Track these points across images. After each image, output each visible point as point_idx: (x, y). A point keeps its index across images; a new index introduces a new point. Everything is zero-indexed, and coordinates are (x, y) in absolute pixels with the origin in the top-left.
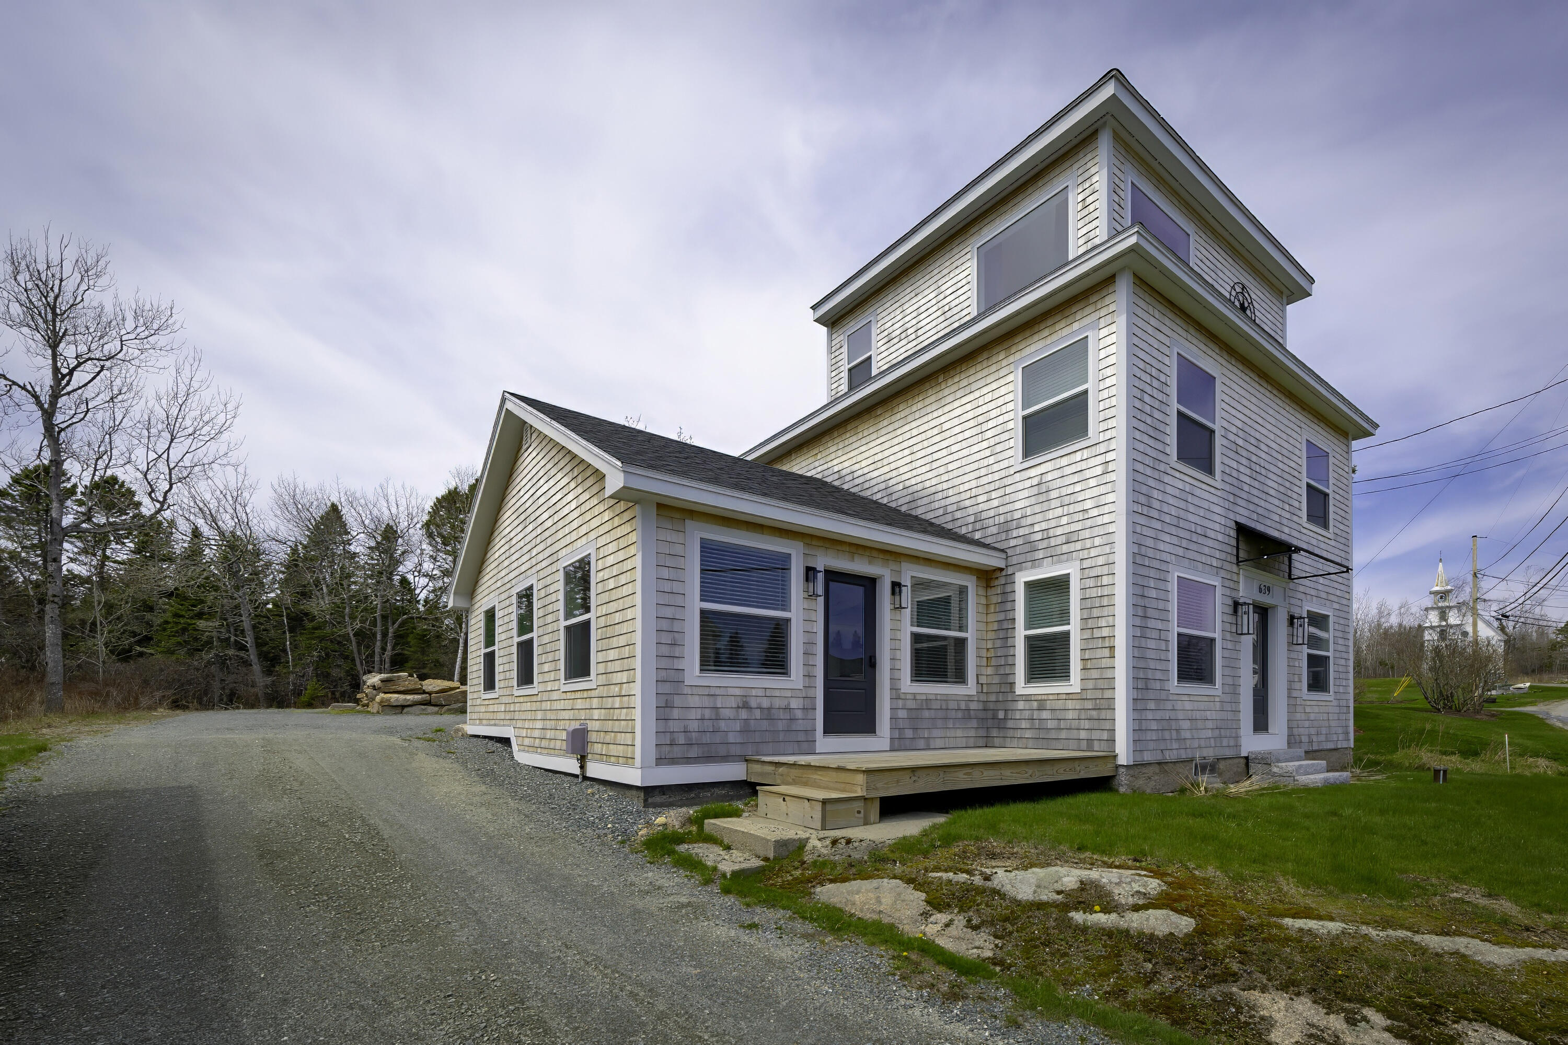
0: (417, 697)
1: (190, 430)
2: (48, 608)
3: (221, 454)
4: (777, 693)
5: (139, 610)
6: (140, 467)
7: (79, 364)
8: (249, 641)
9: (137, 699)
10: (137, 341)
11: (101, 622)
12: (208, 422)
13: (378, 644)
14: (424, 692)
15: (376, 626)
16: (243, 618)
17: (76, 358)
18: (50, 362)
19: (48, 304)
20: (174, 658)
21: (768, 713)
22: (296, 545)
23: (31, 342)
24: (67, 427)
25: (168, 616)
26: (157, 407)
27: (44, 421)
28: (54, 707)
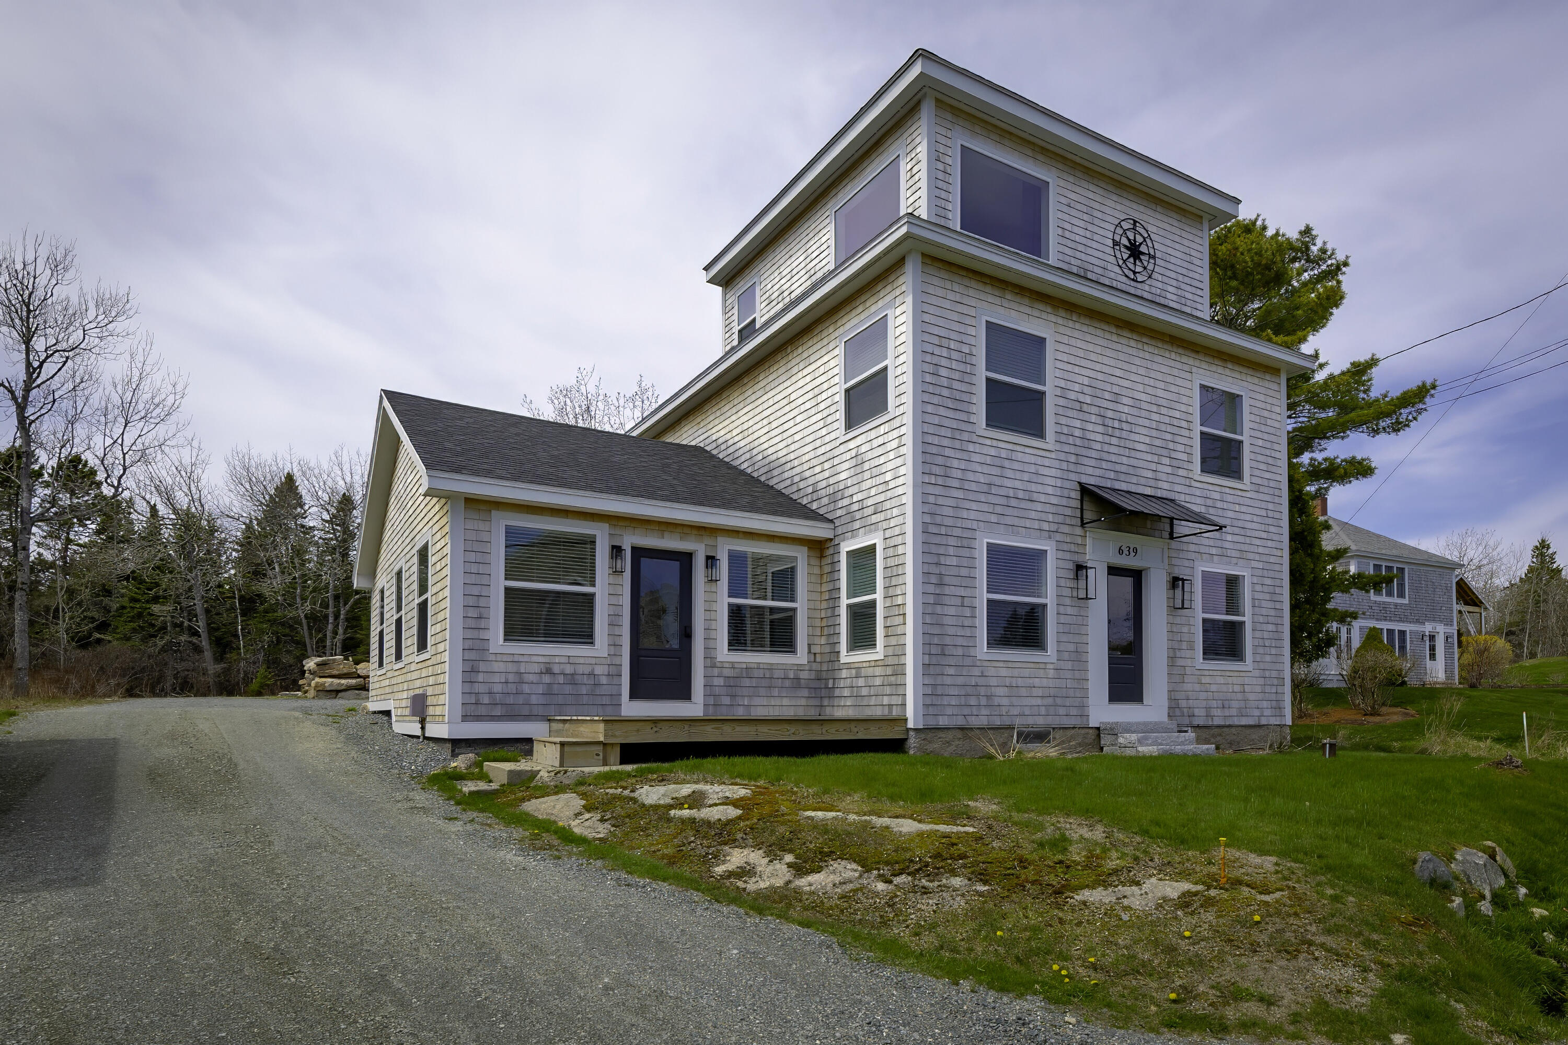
0: (353, 682)
1: (143, 414)
2: (18, 595)
3: (170, 435)
4: (582, 661)
5: (98, 595)
6: (98, 454)
7: (47, 357)
8: (201, 625)
9: (93, 687)
10: (98, 330)
11: (63, 609)
12: (158, 405)
13: (330, 627)
14: (359, 676)
15: (327, 607)
16: (196, 601)
17: (46, 351)
18: (24, 356)
19: (23, 301)
20: (129, 644)
21: (572, 679)
22: (251, 521)
23: (9, 339)
24: (37, 418)
25: (125, 601)
26: (113, 393)
27: (18, 415)
28: (21, 691)
